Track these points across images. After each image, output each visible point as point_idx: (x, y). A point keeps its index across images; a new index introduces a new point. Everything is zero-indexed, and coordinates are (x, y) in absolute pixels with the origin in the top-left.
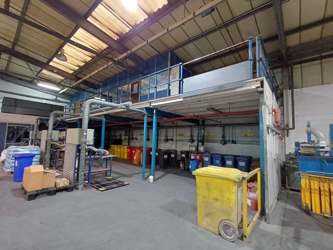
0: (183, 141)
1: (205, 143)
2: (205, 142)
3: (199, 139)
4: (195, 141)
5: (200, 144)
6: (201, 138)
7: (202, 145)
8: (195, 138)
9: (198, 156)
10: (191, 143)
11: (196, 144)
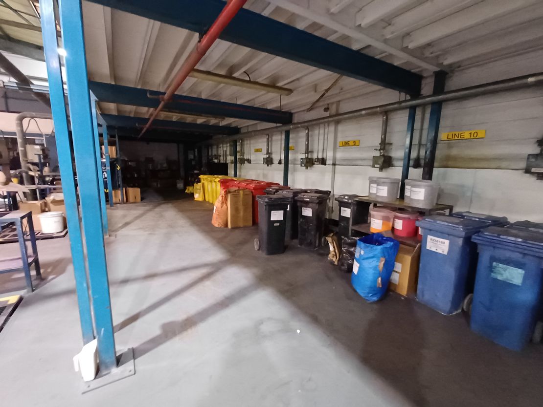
0: (354, 163)
1: (436, 171)
2: (436, 164)
3: (414, 155)
4: (395, 163)
5: (415, 173)
6: (422, 153)
7: (424, 178)
8: (398, 154)
9: (399, 218)
10: (381, 169)
11: (396, 172)
